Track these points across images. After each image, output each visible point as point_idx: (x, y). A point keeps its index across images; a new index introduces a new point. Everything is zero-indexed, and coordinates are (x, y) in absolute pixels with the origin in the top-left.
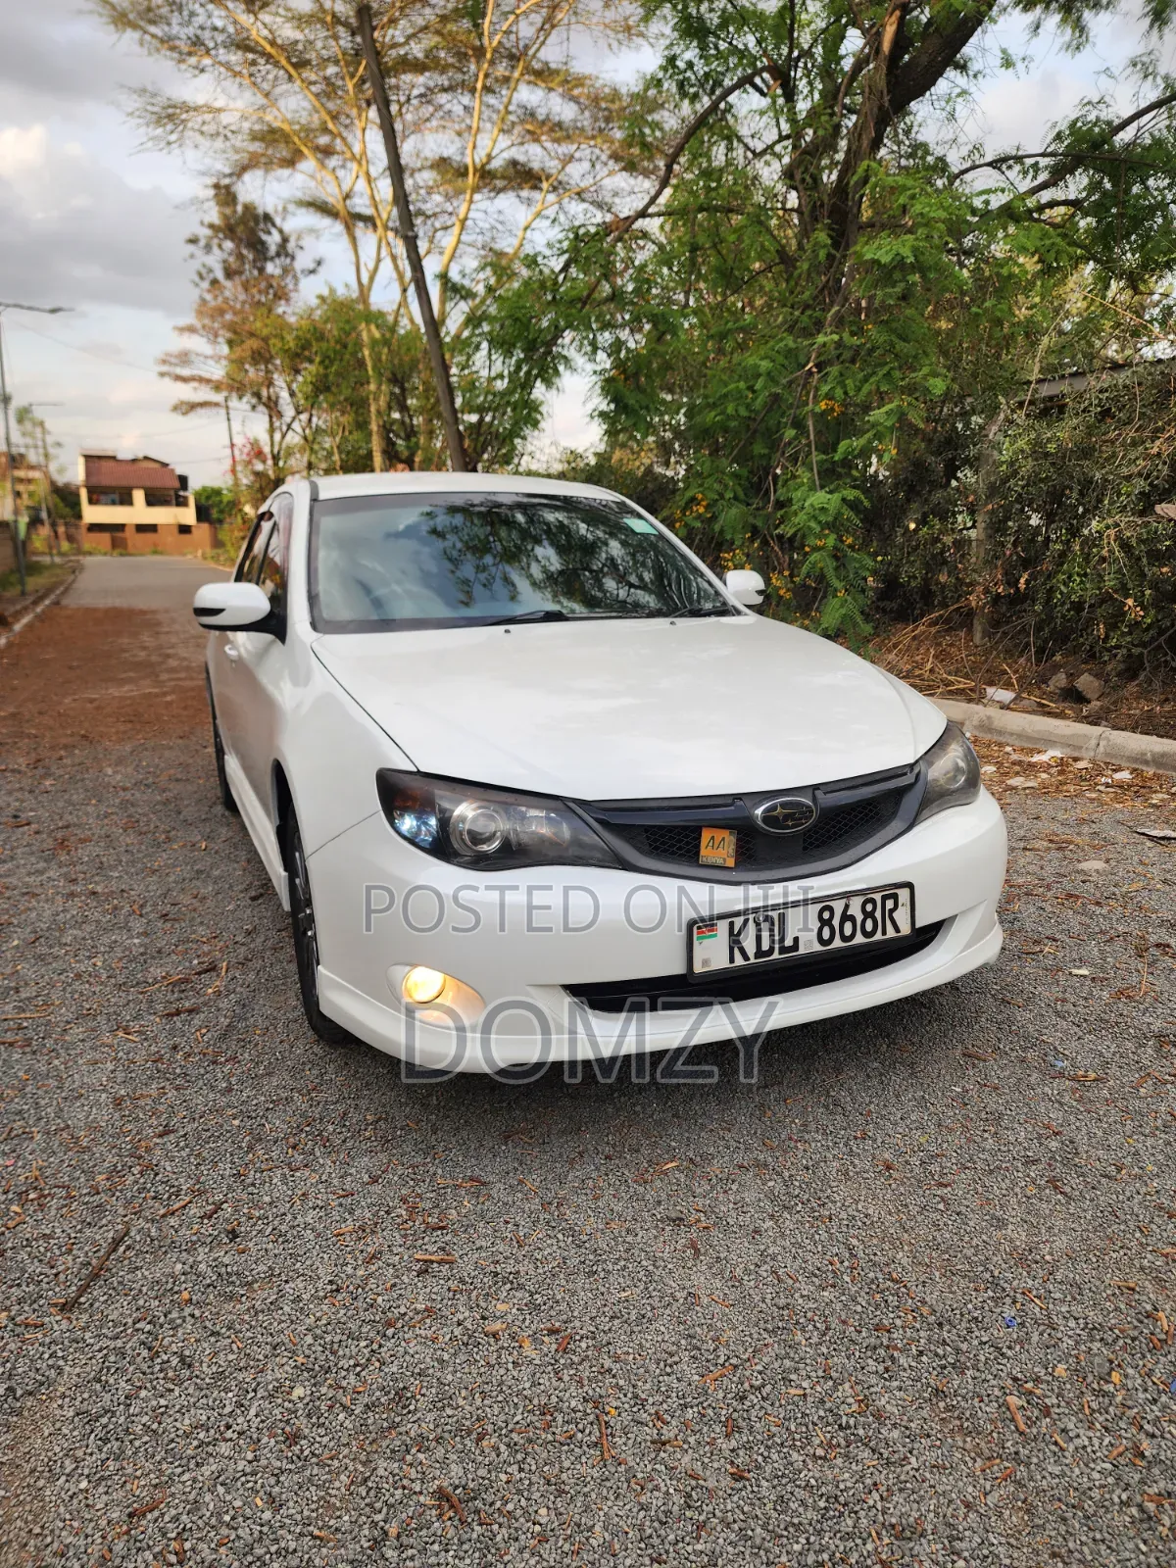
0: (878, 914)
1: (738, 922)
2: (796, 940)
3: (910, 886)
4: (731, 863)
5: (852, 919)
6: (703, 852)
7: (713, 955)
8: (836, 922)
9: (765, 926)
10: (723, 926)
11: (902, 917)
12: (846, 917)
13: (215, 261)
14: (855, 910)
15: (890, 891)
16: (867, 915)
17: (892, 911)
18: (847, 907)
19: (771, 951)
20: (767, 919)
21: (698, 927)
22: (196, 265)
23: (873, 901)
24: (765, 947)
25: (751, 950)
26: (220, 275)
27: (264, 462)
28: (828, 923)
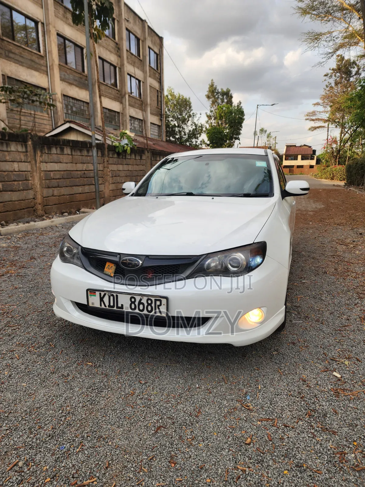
0: (153, 305)
1: (103, 294)
2: (122, 305)
3: (166, 298)
4: (113, 275)
5: (143, 304)
6: (105, 269)
7: (95, 301)
8: (137, 303)
9: (112, 298)
10: (98, 293)
11: (163, 309)
12: (140, 303)
13: (332, 81)
14: (144, 301)
15: (159, 298)
16: (148, 304)
17: (159, 306)
18: (141, 300)
19: (113, 307)
20: (113, 295)
21: (91, 292)
22: (326, 83)
23: (151, 301)
24: (112, 304)
25: (107, 304)
26: (333, 85)
27: (337, 144)
28: (134, 303)
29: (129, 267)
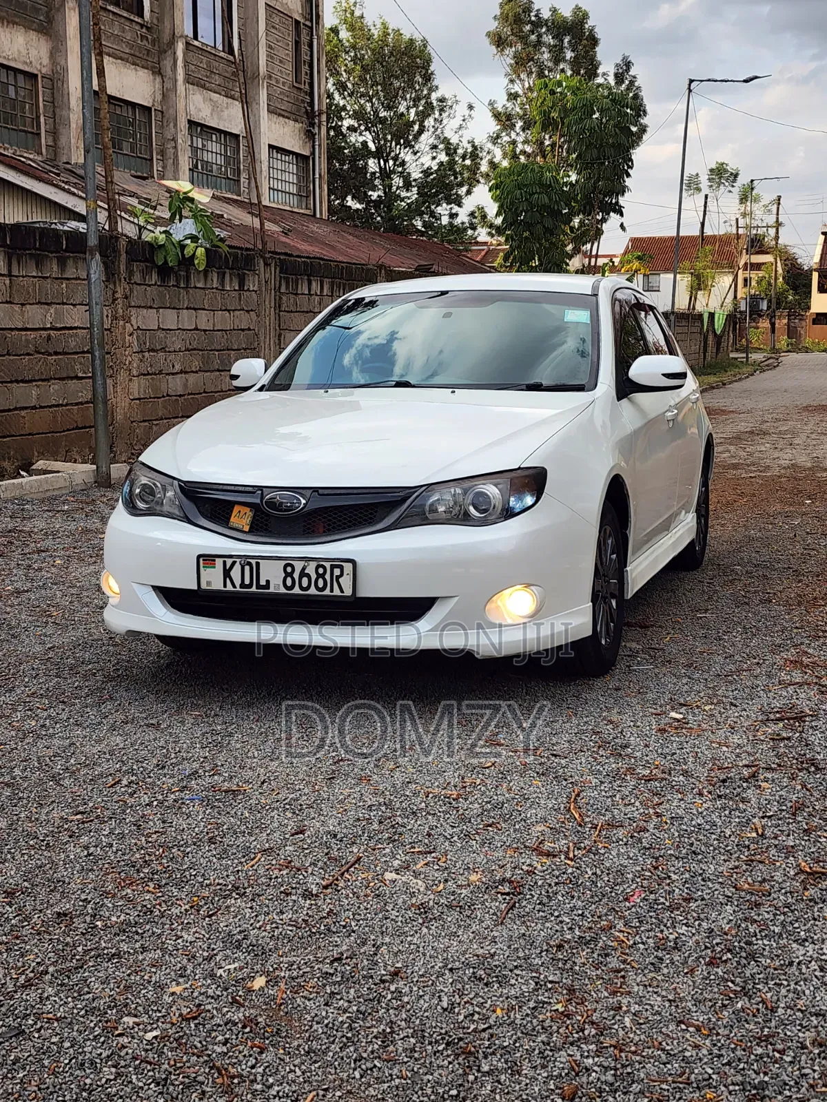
0: (328, 577)
1: (229, 561)
2: (268, 582)
3: (353, 562)
4: (247, 528)
5: (308, 576)
6: (232, 520)
7: (213, 579)
8: (296, 576)
9: (247, 568)
10: (219, 562)
11: (346, 582)
12: (303, 574)
14: (311, 570)
15: (338, 563)
16: (319, 576)
17: (338, 577)
18: (304, 569)
19: (250, 586)
20: (250, 564)
21: (206, 559)
23: (325, 568)
24: (247, 581)
28: (291, 575)
29: (281, 511)
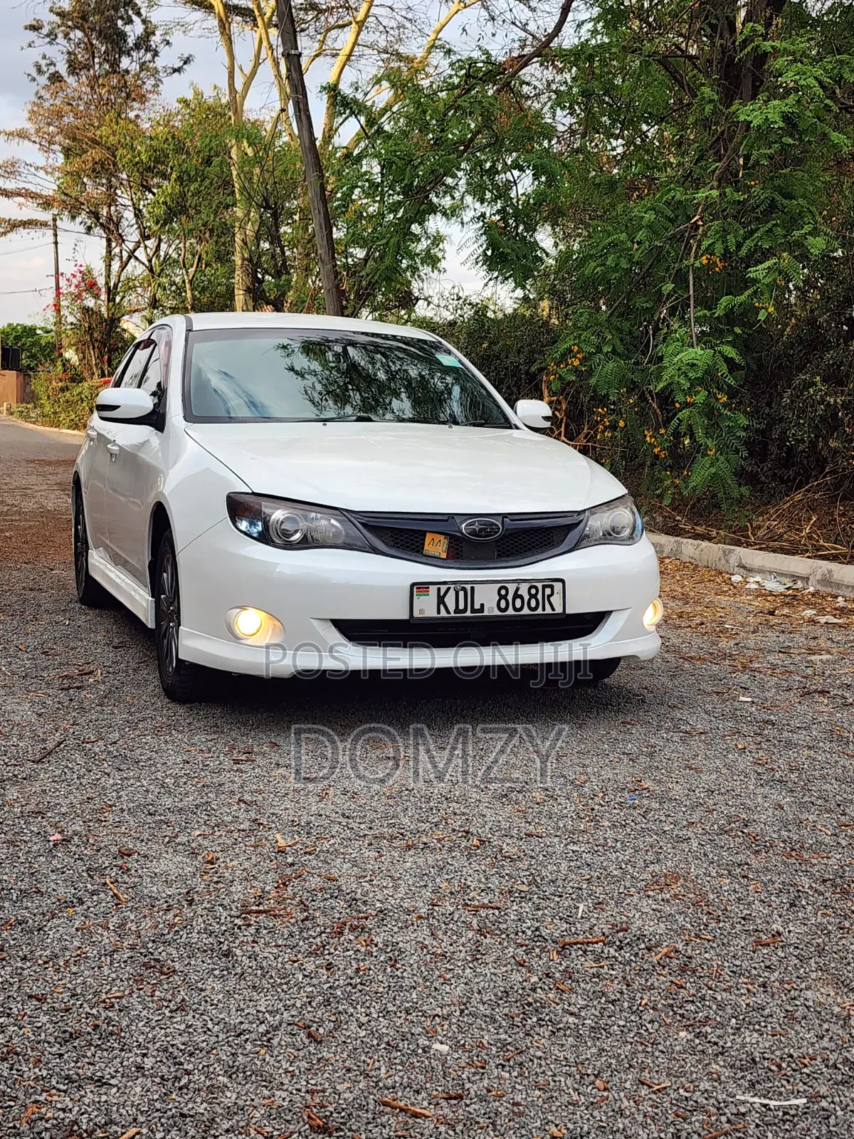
0: (540, 597)
1: (443, 588)
2: (482, 605)
3: (562, 581)
4: (444, 556)
5: (521, 597)
6: (426, 547)
7: (427, 607)
8: (510, 598)
9: (461, 594)
10: (433, 589)
11: (557, 600)
12: (516, 596)
14: (524, 591)
15: (550, 583)
16: (531, 596)
17: (549, 596)
18: (518, 589)
19: (465, 610)
20: (464, 589)
21: (419, 587)
23: (536, 588)
24: (461, 606)
25: (452, 607)
28: (505, 597)
